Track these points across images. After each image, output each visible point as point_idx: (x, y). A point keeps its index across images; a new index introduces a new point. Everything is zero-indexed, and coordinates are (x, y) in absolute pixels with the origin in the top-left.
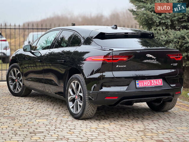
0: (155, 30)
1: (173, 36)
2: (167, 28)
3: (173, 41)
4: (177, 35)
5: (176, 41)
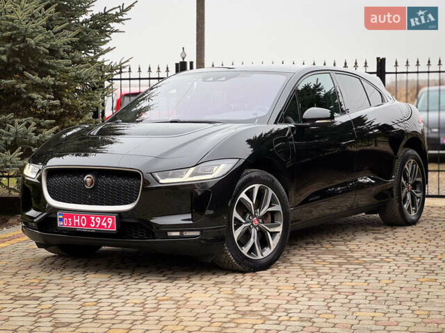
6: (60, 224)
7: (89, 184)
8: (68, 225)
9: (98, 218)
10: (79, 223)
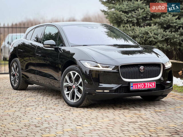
0: (124, 27)
1: (139, 32)
2: (134, 25)
3: (138, 36)
4: (142, 31)
5: (141, 36)
6: (131, 88)
7: (142, 70)
8: (135, 88)
9: (149, 84)
10: (141, 87)
